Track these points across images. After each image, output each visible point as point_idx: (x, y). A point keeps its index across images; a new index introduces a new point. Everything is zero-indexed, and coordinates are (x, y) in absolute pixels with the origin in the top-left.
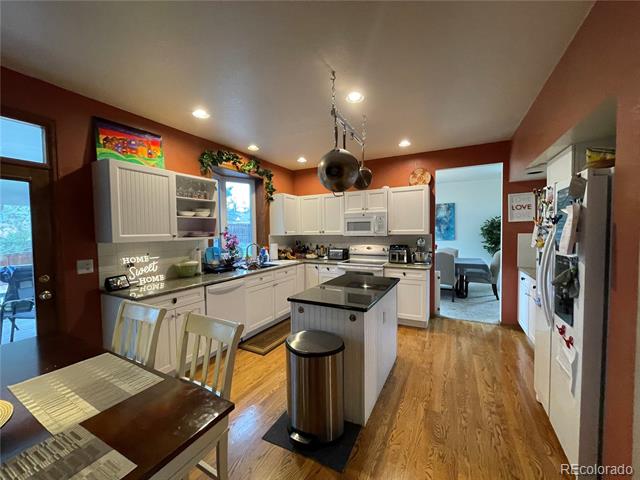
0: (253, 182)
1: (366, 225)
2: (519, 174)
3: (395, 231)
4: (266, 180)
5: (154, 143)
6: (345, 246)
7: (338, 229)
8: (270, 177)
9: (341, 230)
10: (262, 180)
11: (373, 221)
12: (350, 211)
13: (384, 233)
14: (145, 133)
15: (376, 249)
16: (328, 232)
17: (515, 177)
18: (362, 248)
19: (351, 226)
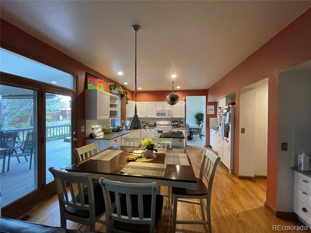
0: (120, 95)
1: (164, 114)
2: (211, 100)
3: (174, 117)
4: (125, 95)
5: (101, 82)
6: (155, 122)
7: (153, 115)
8: (127, 94)
9: (155, 116)
10: (124, 95)
11: (167, 113)
12: (158, 109)
13: (170, 117)
14: (98, 78)
15: (167, 123)
16: (149, 116)
17: (209, 101)
18: (161, 122)
19: (158, 114)
